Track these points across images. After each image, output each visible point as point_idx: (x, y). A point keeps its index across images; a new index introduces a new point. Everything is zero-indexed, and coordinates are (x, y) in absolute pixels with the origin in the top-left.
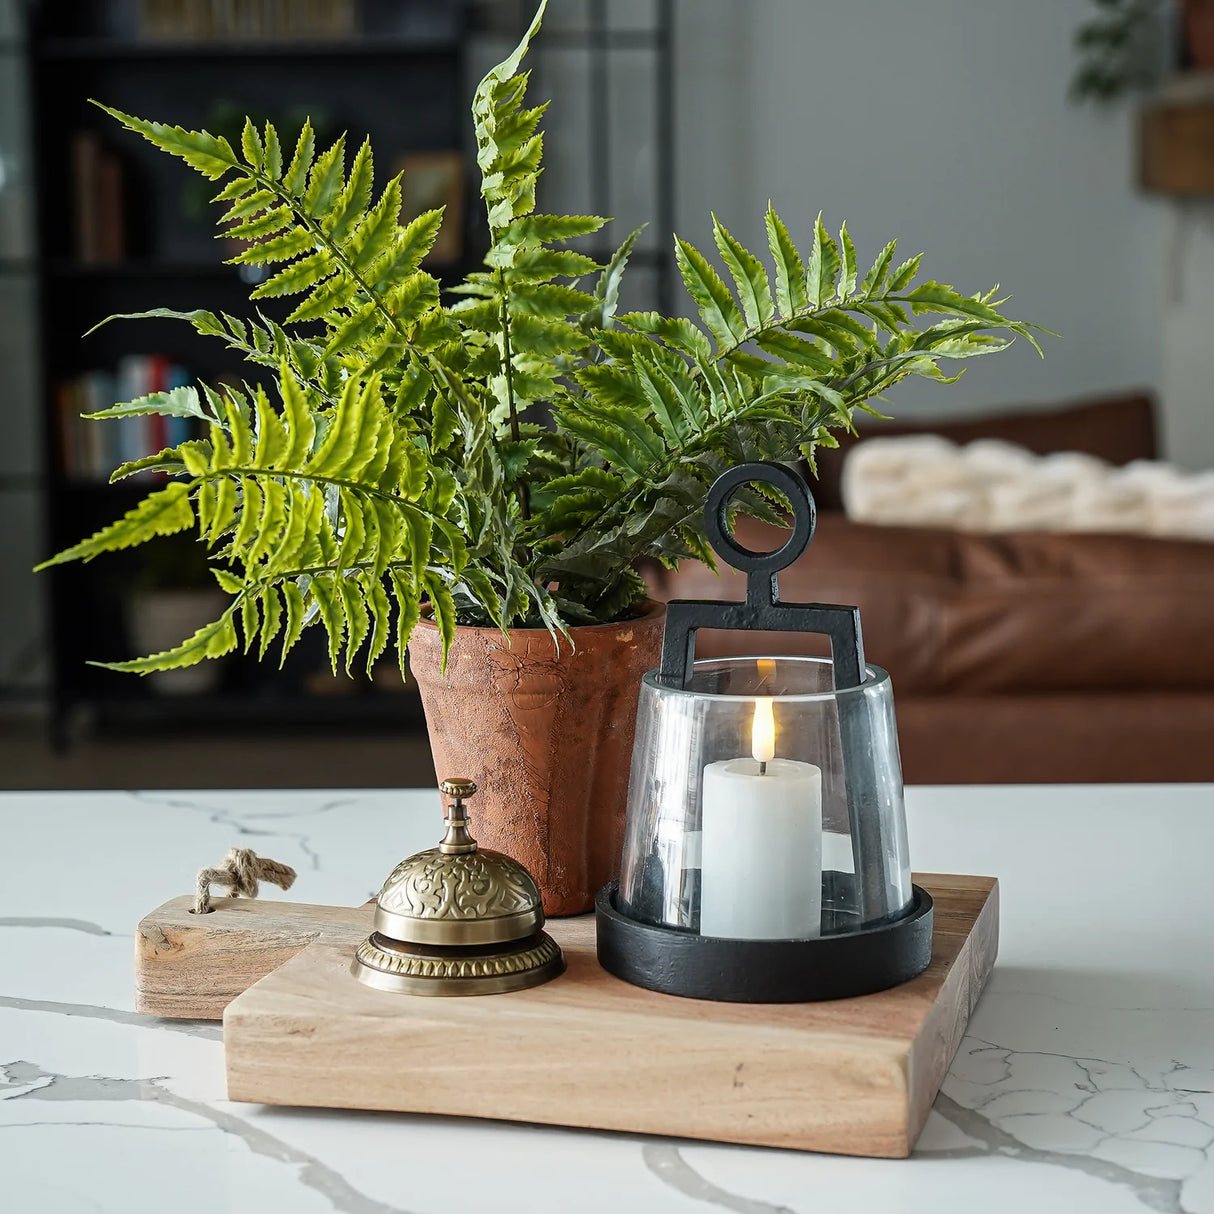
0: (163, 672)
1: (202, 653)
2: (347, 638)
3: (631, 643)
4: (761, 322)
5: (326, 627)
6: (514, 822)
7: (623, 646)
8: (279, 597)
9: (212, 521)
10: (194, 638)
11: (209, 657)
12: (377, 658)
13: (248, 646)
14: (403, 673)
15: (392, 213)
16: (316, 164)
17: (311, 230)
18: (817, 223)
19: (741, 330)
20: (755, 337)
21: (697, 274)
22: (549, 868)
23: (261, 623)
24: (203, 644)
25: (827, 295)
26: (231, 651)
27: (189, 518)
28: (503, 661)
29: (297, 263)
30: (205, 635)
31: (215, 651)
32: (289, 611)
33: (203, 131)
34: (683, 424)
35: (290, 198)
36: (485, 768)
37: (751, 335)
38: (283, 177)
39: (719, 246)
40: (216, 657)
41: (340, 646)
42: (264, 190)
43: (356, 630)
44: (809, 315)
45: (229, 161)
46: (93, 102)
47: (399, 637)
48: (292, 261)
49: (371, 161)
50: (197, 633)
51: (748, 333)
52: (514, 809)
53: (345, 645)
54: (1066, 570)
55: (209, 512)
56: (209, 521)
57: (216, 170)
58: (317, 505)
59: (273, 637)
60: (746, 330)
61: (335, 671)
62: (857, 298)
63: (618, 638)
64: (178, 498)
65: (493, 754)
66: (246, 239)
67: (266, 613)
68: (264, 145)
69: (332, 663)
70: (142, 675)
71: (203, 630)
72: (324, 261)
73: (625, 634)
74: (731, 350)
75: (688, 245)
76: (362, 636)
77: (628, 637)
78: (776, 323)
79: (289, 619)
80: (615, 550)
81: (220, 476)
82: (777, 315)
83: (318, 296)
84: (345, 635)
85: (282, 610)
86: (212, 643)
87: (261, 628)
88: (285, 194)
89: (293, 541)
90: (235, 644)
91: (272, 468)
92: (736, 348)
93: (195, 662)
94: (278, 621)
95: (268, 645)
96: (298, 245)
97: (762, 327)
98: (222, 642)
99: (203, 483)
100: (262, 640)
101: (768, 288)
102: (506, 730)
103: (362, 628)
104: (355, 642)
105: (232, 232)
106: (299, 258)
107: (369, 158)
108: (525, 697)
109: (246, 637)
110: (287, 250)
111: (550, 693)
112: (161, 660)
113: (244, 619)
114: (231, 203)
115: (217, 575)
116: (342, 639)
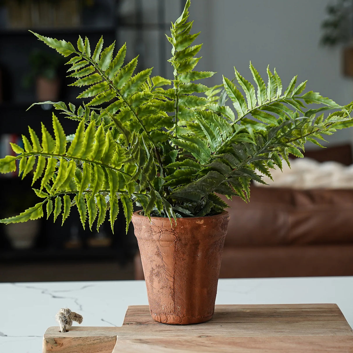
0: (14, 224)
1: (28, 218)
2: (88, 216)
3: (203, 224)
4: (252, 107)
5: (79, 212)
6: (162, 288)
7: (199, 226)
8: (61, 200)
9: (24, 170)
10: (25, 212)
11: (31, 219)
12: (101, 224)
13: (48, 217)
14: (113, 231)
15: (132, 69)
16: (103, 52)
17: (102, 75)
18: (267, 69)
19: (245, 111)
20: (250, 112)
21: (230, 89)
22: (175, 306)
23: (54, 209)
24: (29, 215)
25: (273, 97)
26: (40, 218)
27: (14, 168)
28: (156, 229)
29: (94, 86)
30: (29, 212)
31: (33, 217)
32: (65, 205)
33: (63, 40)
34: (216, 143)
35: (94, 63)
36: (152, 268)
37: (248, 112)
38: (92, 56)
39: (237, 79)
40: (34, 219)
41: (86, 219)
42: (84, 61)
43: (92, 214)
44: (268, 104)
45: (72, 50)
46: (30, 31)
47: (110, 217)
48: (92, 85)
49: (125, 51)
50: (26, 211)
51: (248, 111)
52: (162, 284)
53: (88, 219)
54: (331, 202)
55: (23, 167)
56: (23, 170)
57: (67, 53)
58: (73, 167)
59: (59, 214)
60: (247, 110)
61: (84, 228)
62: (282, 97)
63: (197, 222)
64: (11, 161)
65: (154, 263)
66: (77, 77)
67: (56, 205)
68: (84, 45)
69: (83, 225)
70: (6, 224)
71: (28, 210)
72: (105, 86)
73: (200, 221)
74: (242, 118)
75: (227, 79)
76: (95, 216)
77: (202, 222)
78: (256, 107)
79: (65, 208)
80: (201, 191)
81: (30, 155)
82: (257, 104)
83: (99, 97)
84: (87, 215)
85: (62, 205)
86: (33, 215)
87: (53, 211)
88: (93, 62)
89: (61, 180)
90: (42, 215)
91: (53, 153)
92: (244, 117)
93: (26, 221)
94: (60, 209)
95: (57, 217)
96: (95, 80)
97: (252, 109)
98: (37, 215)
99: (23, 157)
100: (55, 215)
101: (255, 95)
102: (158, 254)
103: (95, 213)
104: (92, 218)
105: (72, 75)
106: (95, 84)
107: (125, 50)
108: (163, 243)
109: (48, 214)
110: (91, 81)
111: (171, 241)
112: (13, 220)
113: (47, 207)
114: (72, 65)
115: (35, 191)
116: (86, 217)
